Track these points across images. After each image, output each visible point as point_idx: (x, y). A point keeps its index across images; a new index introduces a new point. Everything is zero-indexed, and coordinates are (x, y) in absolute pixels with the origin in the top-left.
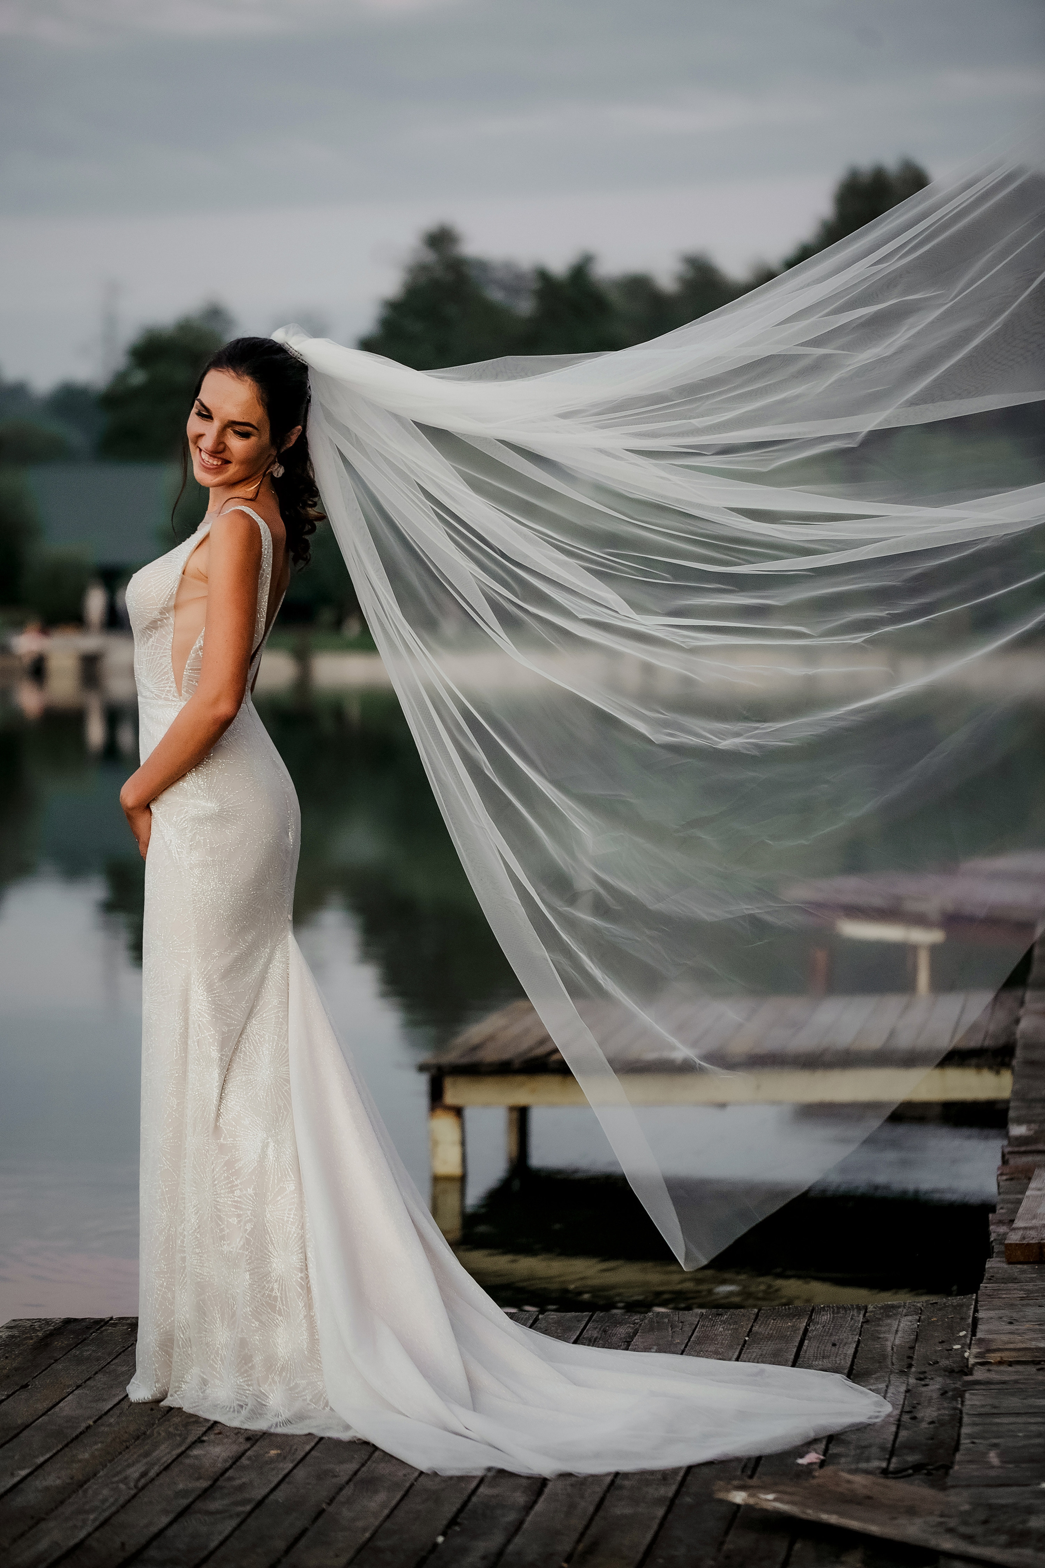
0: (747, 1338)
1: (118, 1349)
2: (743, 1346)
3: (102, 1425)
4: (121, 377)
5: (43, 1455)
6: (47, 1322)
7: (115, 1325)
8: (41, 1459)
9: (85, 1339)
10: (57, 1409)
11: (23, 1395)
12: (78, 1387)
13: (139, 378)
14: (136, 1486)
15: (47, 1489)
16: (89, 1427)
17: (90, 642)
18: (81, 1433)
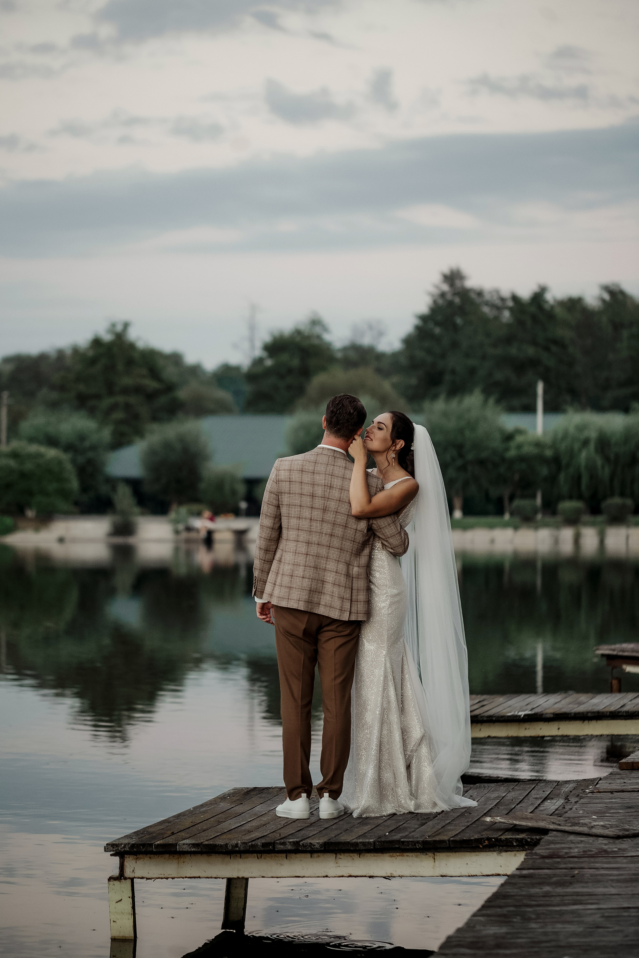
0: (511, 790)
1: (275, 795)
2: (509, 792)
3: (271, 812)
4: (258, 362)
5: (250, 819)
6: (248, 788)
7: (274, 789)
8: (250, 820)
9: (262, 792)
10: (254, 809)
11: (241, 806)
12: (261, 804)
13: (269, 363)
14: (283, 825)
15: (252, 826)
16: (266, 813)
17: (240, 524)
18: (263, 814)
